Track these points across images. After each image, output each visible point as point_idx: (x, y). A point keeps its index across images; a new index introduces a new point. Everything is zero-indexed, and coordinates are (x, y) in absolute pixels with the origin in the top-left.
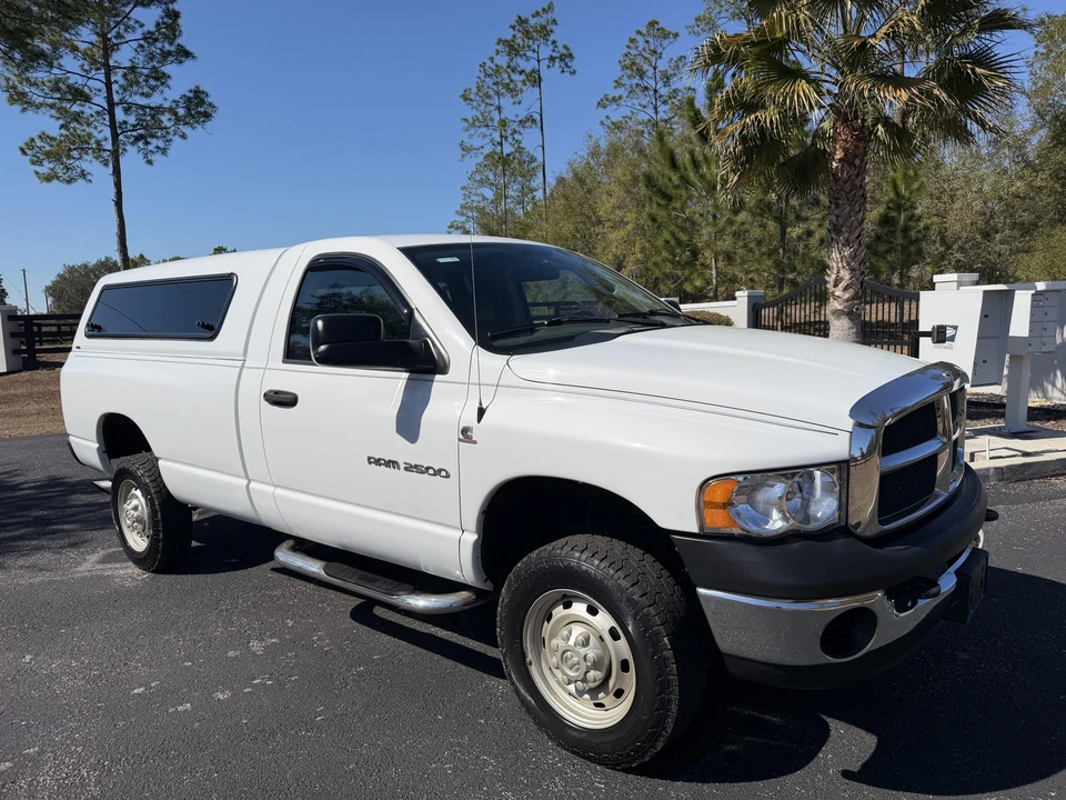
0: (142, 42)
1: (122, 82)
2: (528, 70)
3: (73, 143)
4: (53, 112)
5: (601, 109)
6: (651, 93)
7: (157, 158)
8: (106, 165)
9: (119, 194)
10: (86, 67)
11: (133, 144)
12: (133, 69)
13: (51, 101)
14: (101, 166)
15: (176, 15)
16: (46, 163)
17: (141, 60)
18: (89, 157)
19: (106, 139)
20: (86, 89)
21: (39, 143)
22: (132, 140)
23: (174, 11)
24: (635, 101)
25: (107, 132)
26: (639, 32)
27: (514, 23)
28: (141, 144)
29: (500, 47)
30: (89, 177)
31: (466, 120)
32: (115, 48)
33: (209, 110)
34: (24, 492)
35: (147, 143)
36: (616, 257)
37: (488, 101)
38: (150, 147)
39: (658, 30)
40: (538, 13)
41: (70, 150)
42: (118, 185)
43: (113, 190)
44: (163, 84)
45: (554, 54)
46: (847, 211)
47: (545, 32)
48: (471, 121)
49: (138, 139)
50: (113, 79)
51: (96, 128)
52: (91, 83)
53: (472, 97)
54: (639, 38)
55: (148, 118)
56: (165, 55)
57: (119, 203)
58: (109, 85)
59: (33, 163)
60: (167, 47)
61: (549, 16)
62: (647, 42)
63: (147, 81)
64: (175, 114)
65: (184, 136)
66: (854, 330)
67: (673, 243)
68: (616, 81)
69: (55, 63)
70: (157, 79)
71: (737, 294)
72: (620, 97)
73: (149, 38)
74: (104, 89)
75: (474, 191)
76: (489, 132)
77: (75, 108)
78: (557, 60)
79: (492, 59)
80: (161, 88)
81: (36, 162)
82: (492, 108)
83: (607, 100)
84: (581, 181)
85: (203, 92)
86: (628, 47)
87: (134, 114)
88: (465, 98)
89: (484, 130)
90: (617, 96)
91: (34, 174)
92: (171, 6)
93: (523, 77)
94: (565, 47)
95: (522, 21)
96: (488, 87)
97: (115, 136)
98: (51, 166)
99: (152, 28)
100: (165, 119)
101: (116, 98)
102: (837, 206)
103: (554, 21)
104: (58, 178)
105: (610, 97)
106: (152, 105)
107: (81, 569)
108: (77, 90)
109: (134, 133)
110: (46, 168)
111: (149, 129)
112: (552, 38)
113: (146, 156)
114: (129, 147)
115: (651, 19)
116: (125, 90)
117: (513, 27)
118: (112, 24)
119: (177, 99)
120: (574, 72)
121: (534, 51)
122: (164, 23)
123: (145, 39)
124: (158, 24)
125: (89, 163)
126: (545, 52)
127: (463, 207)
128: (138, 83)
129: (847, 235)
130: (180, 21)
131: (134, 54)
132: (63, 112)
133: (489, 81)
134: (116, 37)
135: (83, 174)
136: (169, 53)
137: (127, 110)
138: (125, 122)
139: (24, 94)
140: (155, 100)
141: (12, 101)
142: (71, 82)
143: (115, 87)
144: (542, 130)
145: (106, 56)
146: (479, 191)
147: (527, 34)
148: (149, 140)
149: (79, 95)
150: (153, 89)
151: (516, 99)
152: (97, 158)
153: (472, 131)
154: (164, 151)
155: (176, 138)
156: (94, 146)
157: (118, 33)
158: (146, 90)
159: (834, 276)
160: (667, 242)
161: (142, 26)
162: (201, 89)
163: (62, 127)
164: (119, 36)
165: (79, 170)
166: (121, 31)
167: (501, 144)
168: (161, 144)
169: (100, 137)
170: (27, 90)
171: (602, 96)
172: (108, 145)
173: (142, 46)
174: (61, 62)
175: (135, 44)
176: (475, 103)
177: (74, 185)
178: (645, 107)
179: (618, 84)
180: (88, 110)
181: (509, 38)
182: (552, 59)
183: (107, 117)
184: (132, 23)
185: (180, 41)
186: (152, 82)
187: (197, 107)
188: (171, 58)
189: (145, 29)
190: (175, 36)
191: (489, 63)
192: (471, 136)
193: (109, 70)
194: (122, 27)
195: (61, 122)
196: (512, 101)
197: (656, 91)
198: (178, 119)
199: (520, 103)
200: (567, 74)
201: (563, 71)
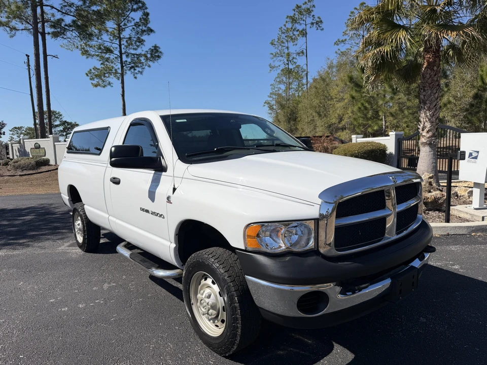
0: (134, 27)
1: (126, 44)
2: (300, 30)
3: (106, 71)
4: (98, 58)
5: (336, 46)
6: (361, 37)
7: (139, 76)
8: (118, 79)
9: (123, 91)
10: (112, 38)
11: (129, 70)
12: (130, 38)
13: (97, 53)
14: (117, 80)
15: (147, 14)
16: (95, 79)
17: (133, 34)
18: (112, 76)
19: (119, 69)
20: (112, 48)
21: (93, 71)
22: (129, 68)
23: (147, 13)
24: (352, 41)
25: (119, 66)
26: (356, 9)
27: (294, 8)
28: (132, 70)
29: (288, 20)
30: (112, 85)
31: (272, 54)
32: (123, 30)
33: (160, 54)
34: (56, 216)
35: (135, 70)
36: (339, 115)
37: (283, 45)
38: (136, 71)
39: (365, 7)
40: (306, 3)
41: (105, 74)
42: (123, 88)
43: (121, 90)
44: (142, 44)
45: (313, 21)
46: (429, 93)
47: (309, 11)
48: (274, 54)
49: (131, 68)
50: (122, 43)
51: (115, 64)
52: (114, 45)
53: (275, 43)
54: (356, 11)
55: (136, 59)
56: (143, 31)
57: (123, 96)
58: (120, 45)
59: (91, 79)
60: (144, 28)
61: (311, 4)
63: (135, 43)
64: (146, 57)
65: (149, 66)
66: (432, 153)
67: (362, 108)
69: (100, 38)
70: (139, 42)
71: (390, 133)
72: (345, 40)
73: (137, 25)
74: (119, 48)
75: (276, 86)
76: (282, 59)
77: (107, 56)
78: (315, 24)
79: (285, 25)
80: (141, 46)
81: (92, 79)
82: (284, 48)
83: (339, 41)
84: (324, 80)
85: (158, 47)
86: (350, 16)
87: (130, 57)
88: (272, 44)
89: (280, 58)
91: (91, 84)
92: (146, 11)
93: (298, 33)
94: (319, 18)
95: (298, 7)
96: (283, 38)
97: (122, 67)
98: (98, 80)
99: (138, 21)
100: (142, 59)
101: (123, 51)
102: (424, 91)
103: (314, 6)
104: (100, 85)
105: (340, 40)
106: (137, 53)
107: (60, 248)
108: (107, 48)
109: (130, 66)
110: (95, 82)
111: (136, 64)
112: (312, 14)
113: (134, 75)
114: (128, 72)
115: (362, 2)
116: (127, 47)
117: (294, 10)
118: (122, 20)
119: (147, 50)
120: (323, 29)
121: (304, 20)
122: (143, 18)
123: (135, 25)
124: (140, 19)
125: (112, 79)
126: (309, 20)
127: (271, 94)
128: (132, 44)
129: (429, 105)
130: (149, 17)
131: (131, 32)
132: (102, 58)
133: (283, 36)
134: (124, 25)
135: (109, 84)
136: (144, 31)
137: (127, 56)
138: (126, 61)
139: (87, 51)
140: (139, 51)
141: (83, 54)
142: (105, 45)
143: (123, 47)
144: (307, 57)
145: (119, 34)
146: (278, 86)
147: (301, 13)
148: (136, 68)
149: (109, 50)
150: (138, 46)
151: (295, 43)
152: (115, 77)
153: (275, 59)
154: (141, 73)
155: (146, 67)
156: (114, 72)
157: (125, 23)
158: (135, 47)
159: (422, 125)
160: (360, 108)
161: (134, 20)
162: (157, 45)
163: (102, 64)
164: (125, 25)
165: (108, 82)
166: (126, 22)
167: (288, 64)
168: (140, 70)
169: (116, 68)
170: (89, 49)
171: (337, 40)
172: (120, 71)
173: (134, 28)
174: (102, 37)
175: (131, 28)
176: (277, 46)
177: (106, 88)
178: (357, 44)
179: (345, 34)
180: (112, 57)
181: (292, 15)
182: (312, 24)
183: (119, 59)
184: (130, 19)
185: (149, 25)
186: (138, 44)
187: (155, 54)
188: (145, 33)
189: (135, 21)
190: (147, 23)
191: (284, 27)
192: (274, 61)
193: (120, 39)
194: (126, 21)
195: (101, 62)
196: (293, 44)
198: (147, 59)
199: (296, 45)
200: (319, 30)
201: (317, 29)
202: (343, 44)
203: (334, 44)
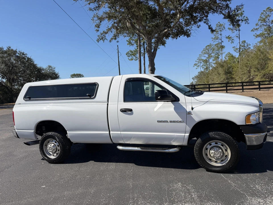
5: (253, 32)
24: (263, 29)
26: (264, 11)
39: (270, 10)
48: (214, 38)
54: (265, 12)
59: (128, 57)
62: (266, 13)
68: (256, 24)
72: (259, 28)
75: (203, 55)
76: (218, 40)
78: (244, 21)
79: (219, 23)
82: (219, 34)
83: (255, 29)
86: (261, 15)
90: (257, 28)
91: (128, 59)
94: (247, 17)
96: (218, 30)
112: (243, 16)
115: (268, 7)
120: (249, 23)
133: (218, 28)
144: (239, 39)
146: (204, 55)
151: (233, 32)
153: (214, 41)
167: (221, 43)
171: (253, 29)
172: (143, 51)
179: (257, 25)
183: (143, 45)
191: (219, 24)
197: (269, 25)
199: (234, 32)
200: (247, 24)
201: (245, 23)
202: (256, 31)
203: (251, 31)
